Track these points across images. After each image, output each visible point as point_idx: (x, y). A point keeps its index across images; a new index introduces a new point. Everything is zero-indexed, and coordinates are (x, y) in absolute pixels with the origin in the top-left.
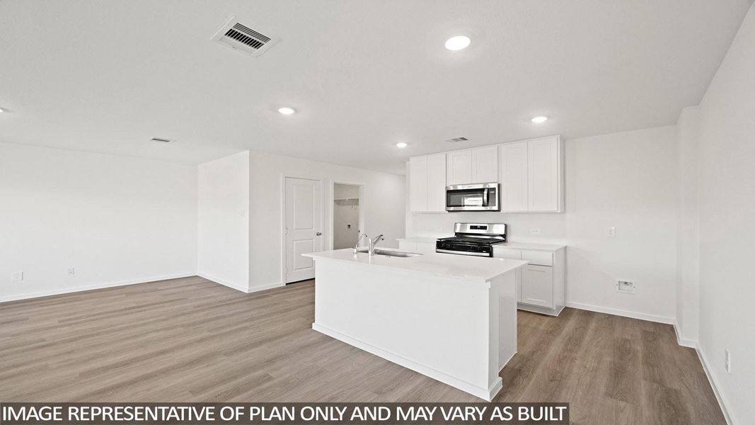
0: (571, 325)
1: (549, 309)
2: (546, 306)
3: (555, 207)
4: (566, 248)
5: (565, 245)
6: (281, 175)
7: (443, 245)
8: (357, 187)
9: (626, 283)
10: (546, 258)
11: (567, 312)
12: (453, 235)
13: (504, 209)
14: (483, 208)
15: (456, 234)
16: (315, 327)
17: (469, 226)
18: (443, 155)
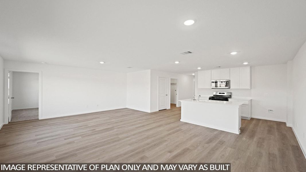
0: (254, 122)
1: (247, 118)
2: (246, 116)
3: (249, 87)
4: (251, 100)
5: (251, 99)
6: (158, 77)
7: (212, 98)
8: (176, 79)
9: (271, 110)
10: (247, 102)
11: (252, 119)
12: (213, 96)
13: (231, 88)
14: (225, 87)
15: (214, 95)
16: (181, 120)
17: (218, 93)
18: (210, 71)
